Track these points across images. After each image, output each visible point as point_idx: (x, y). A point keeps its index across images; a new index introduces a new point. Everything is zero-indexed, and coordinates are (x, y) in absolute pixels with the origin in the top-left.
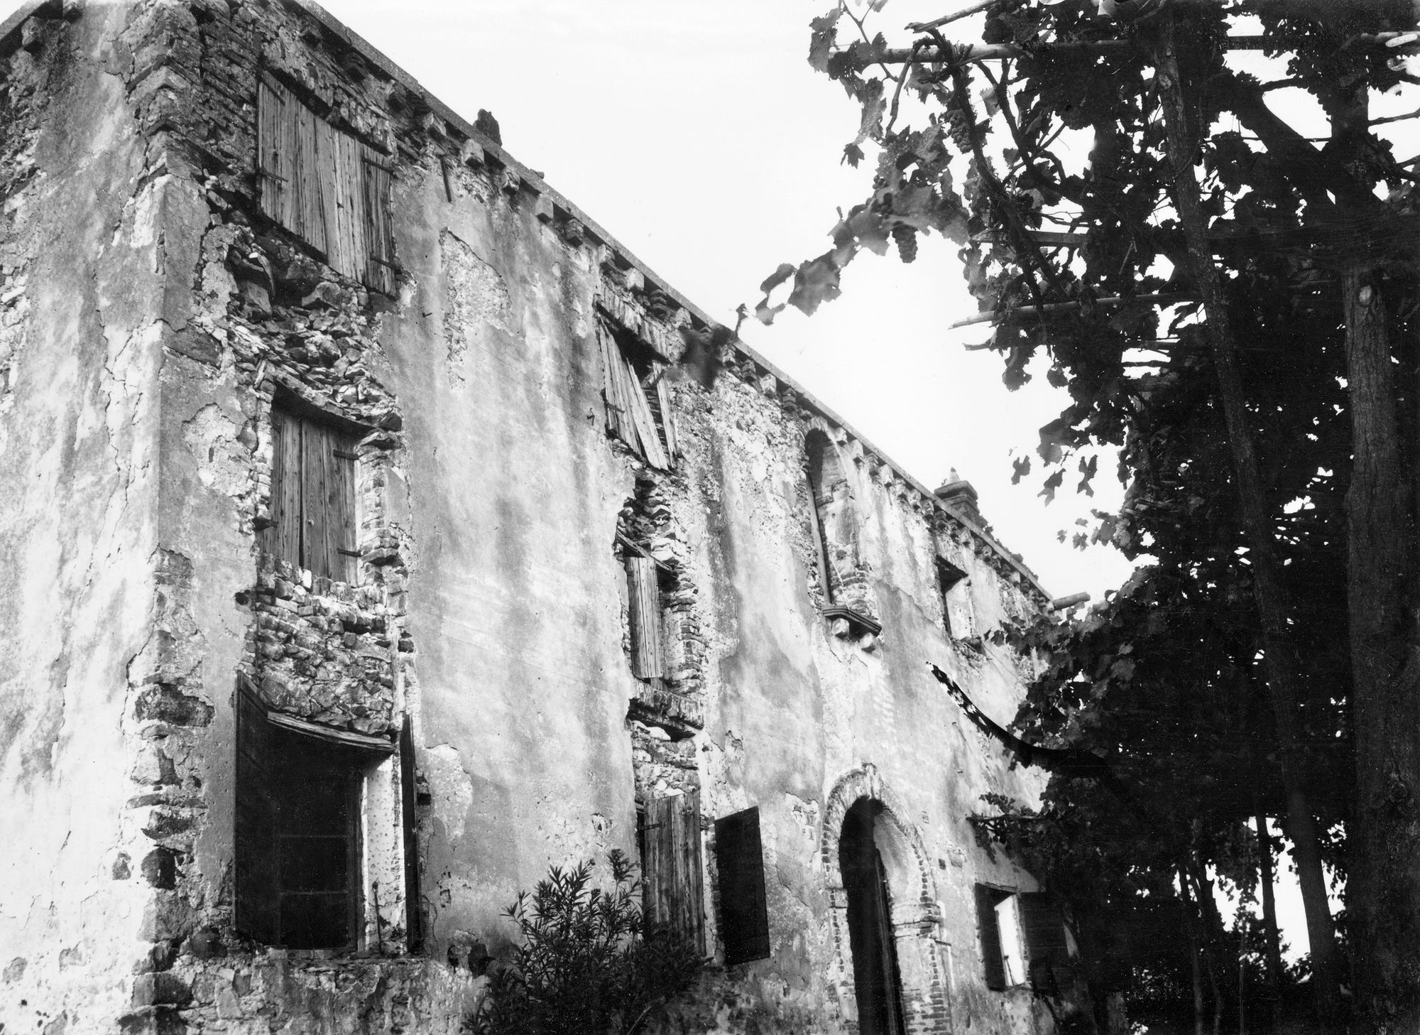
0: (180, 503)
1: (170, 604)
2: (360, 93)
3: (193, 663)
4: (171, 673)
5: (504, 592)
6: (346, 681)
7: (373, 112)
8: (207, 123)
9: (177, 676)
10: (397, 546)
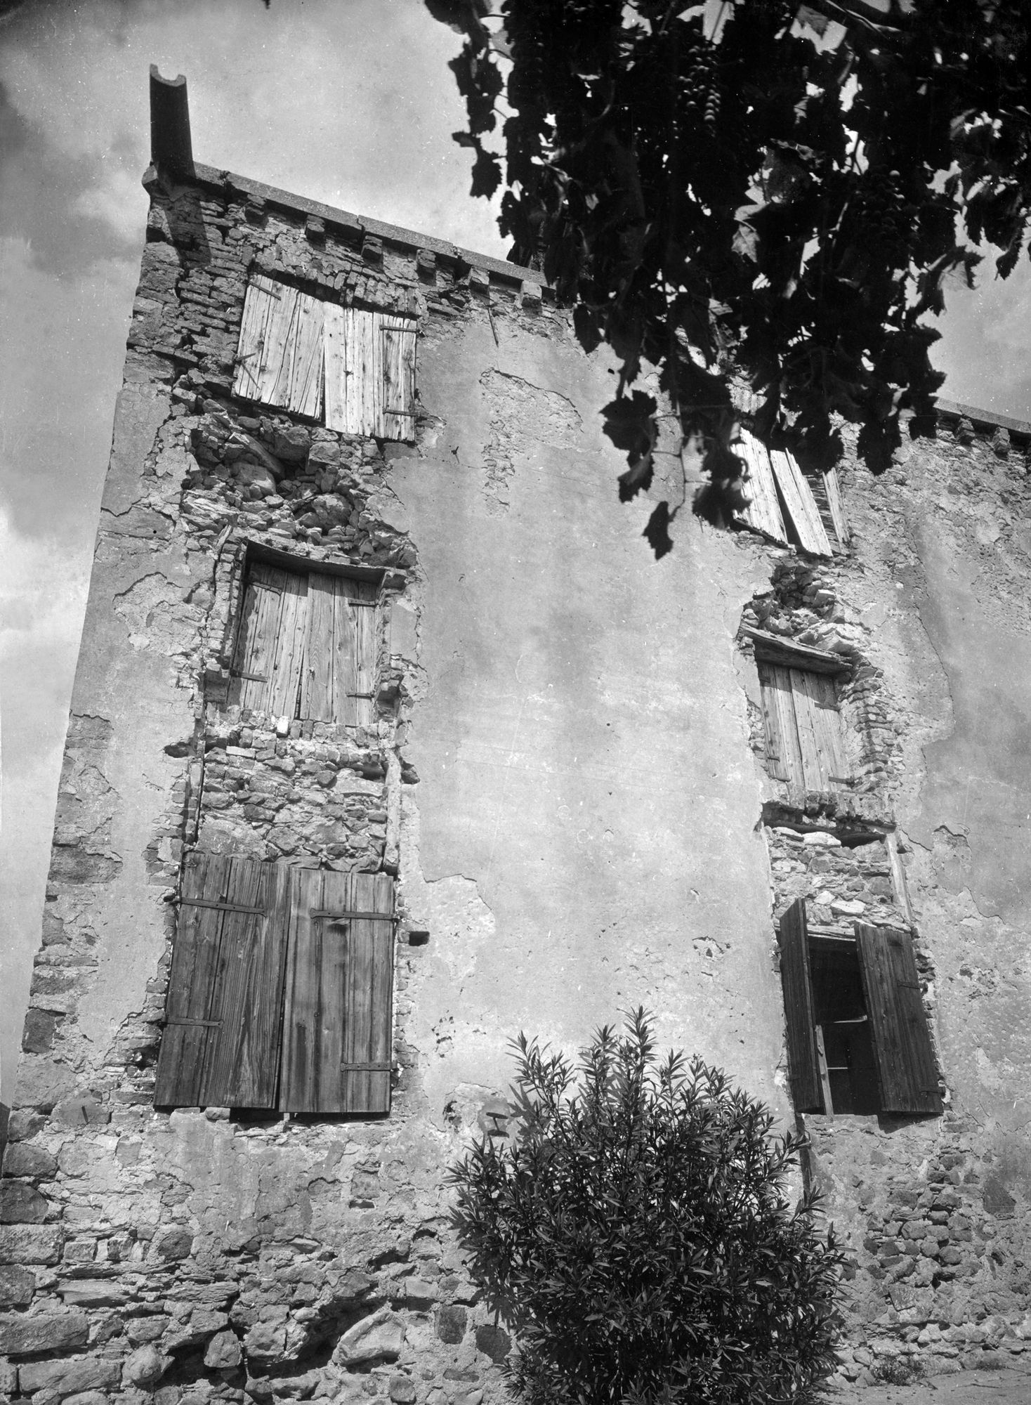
0: (104, 669)
1: (79, 766)
2: (382, 272)
3: (99, 819)
4: (70, 833)
5: (556, 706)
6: (318, 820)
7: (399, 285)
8: (178, 332)
9: (78, 835)
10: (401, 678)
